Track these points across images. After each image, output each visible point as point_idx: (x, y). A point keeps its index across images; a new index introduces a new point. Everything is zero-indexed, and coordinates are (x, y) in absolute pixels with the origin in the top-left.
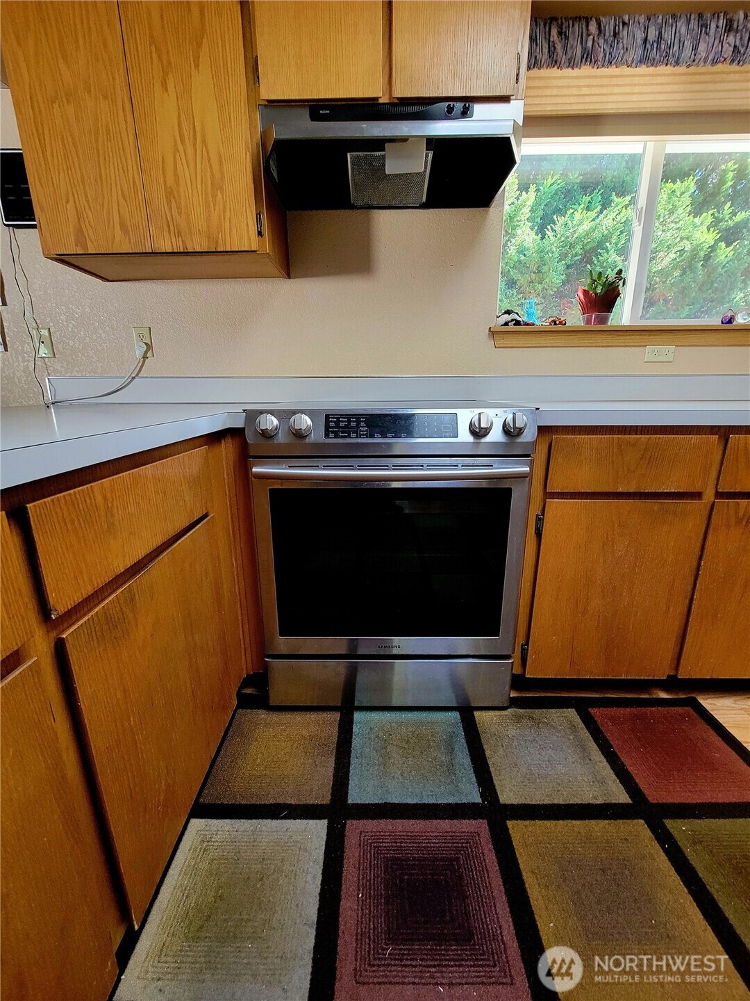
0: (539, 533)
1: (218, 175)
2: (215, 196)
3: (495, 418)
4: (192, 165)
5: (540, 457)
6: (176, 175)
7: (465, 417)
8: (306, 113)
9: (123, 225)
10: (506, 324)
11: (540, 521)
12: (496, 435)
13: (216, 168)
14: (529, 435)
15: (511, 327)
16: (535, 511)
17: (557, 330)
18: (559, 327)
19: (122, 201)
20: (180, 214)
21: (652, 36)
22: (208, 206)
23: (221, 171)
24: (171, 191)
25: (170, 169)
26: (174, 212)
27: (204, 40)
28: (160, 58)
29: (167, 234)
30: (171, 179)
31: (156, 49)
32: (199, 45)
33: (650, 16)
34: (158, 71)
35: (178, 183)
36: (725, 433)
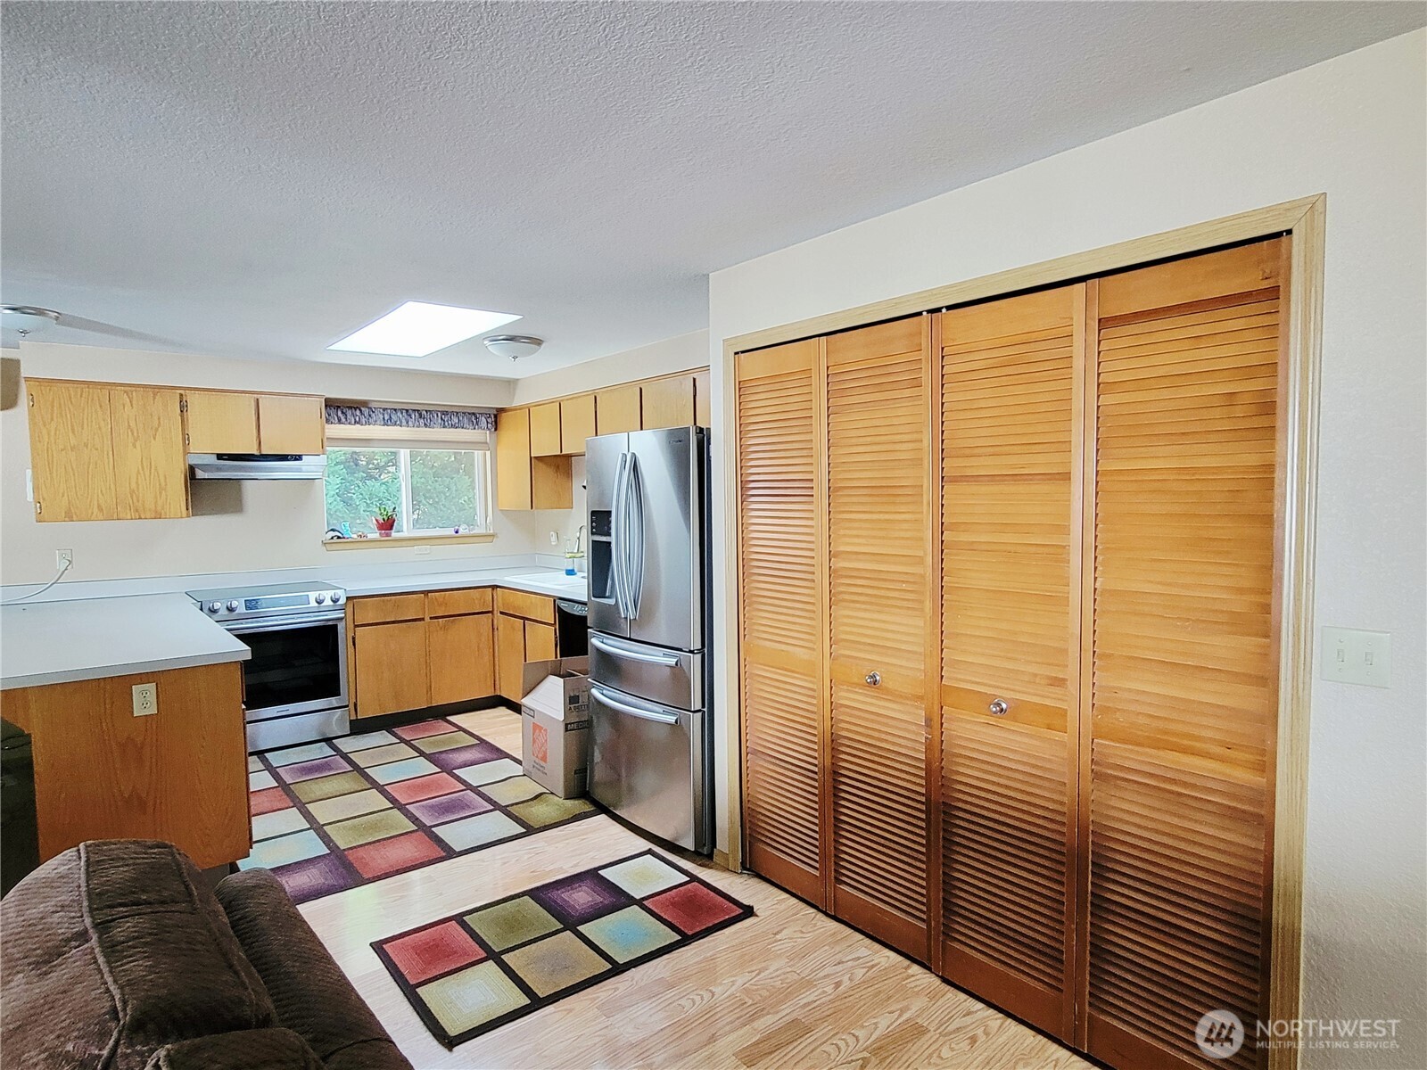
0: (354, 644)
1: (163, 484)
2: (160, 493)
3: (327, 595)
4: (148, 479)
5: (349, 609)
6: (137, 483)
7: (313, 596)
8: (215, 456)
9: (99, 506)
10: (332, 538)
11: (354, 638)
12: (328, 602)
13: (162, 481)
14: (342, 601)
15: (335, 540)
16: (350, 635)
17: (363, 541)
18: (362, 539)
19: (100, 496)
20: (138, 501)
21: (387, 417)
22: (156, 498)
23: (165, 482)
24: (134, 491)
25: (133, 481)
26: (135, 501)
27: (160, 429)
28: (133, 434)
29: (128, 511)
30: (134, 486)
31: (132, 431)
32: (157, 430)
33: (384, 410)
34: (131, 439)
35: (138, 488)
36: (426, 593)
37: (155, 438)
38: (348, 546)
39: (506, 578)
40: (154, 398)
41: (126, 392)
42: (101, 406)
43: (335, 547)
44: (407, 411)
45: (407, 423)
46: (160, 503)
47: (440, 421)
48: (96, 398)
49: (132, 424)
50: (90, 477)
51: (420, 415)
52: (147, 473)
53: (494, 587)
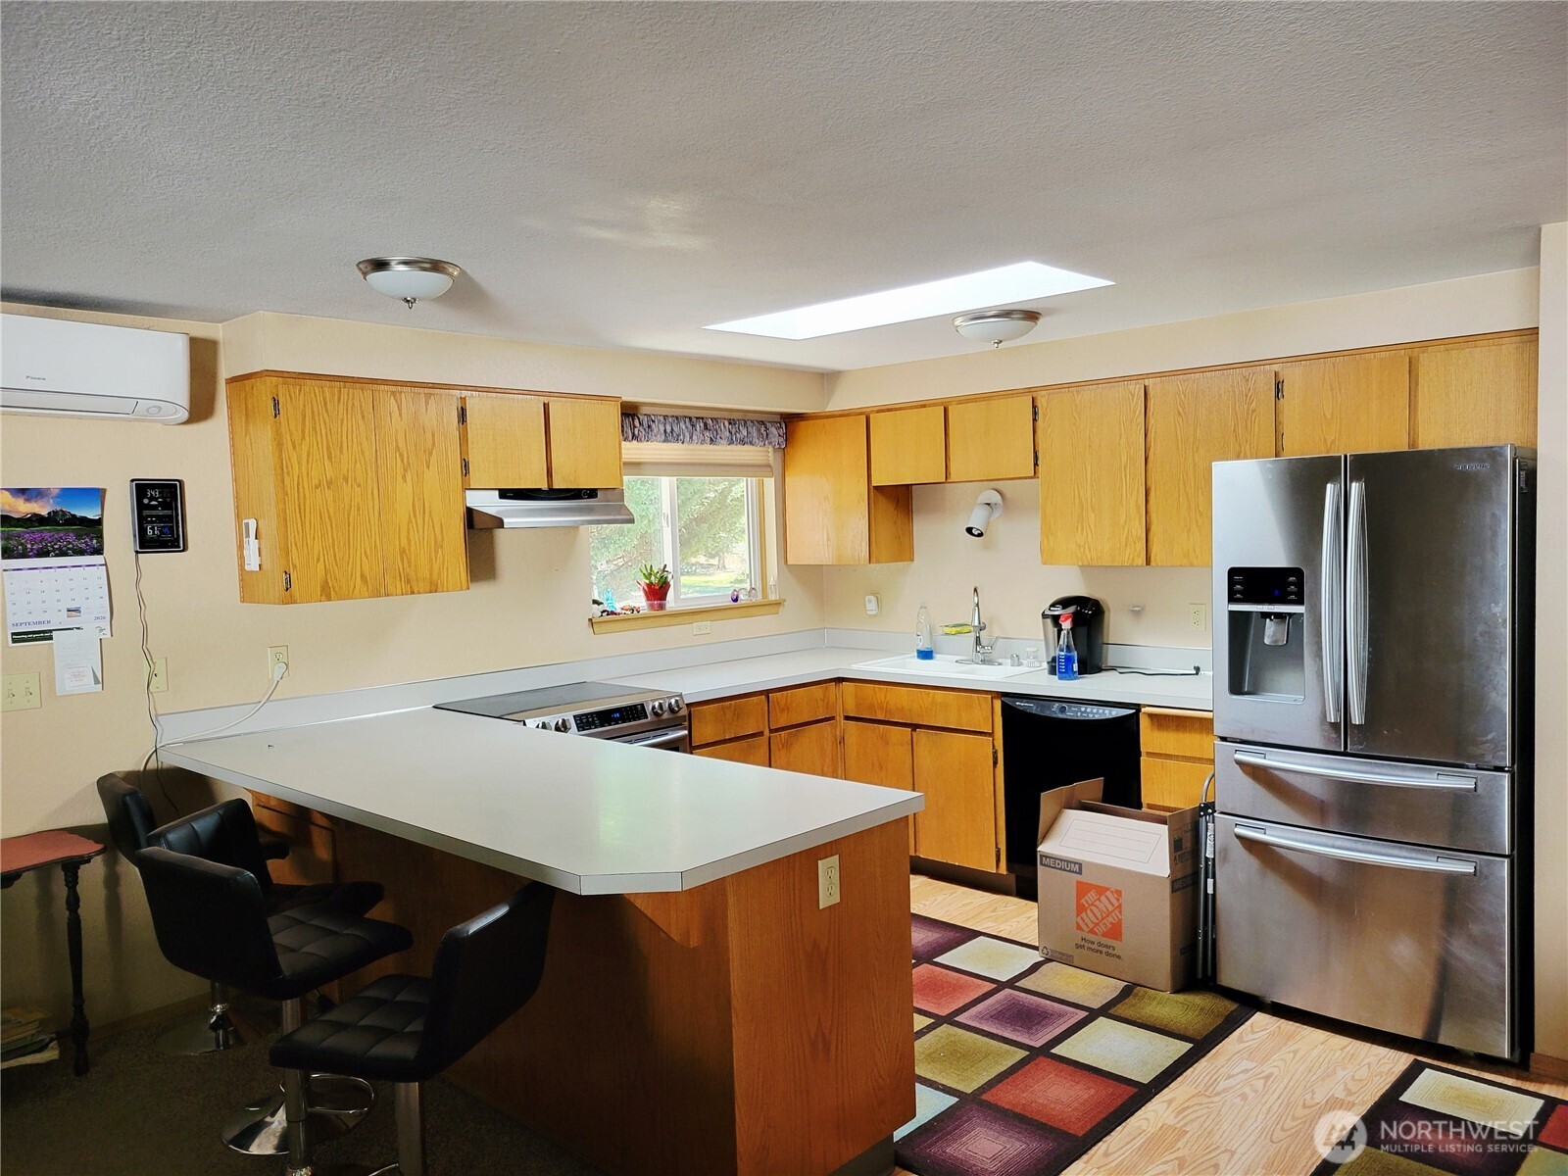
1: (439, 538)
2: (436, 552)
3: (665, 704)
4: (421, 531)
6: (408, 537)
7: (650, 705)
8: (497, 492)
9: (362, 576)
10: (601, 615)
12: (668, 713)
13: (438, 533)
15: (605, 617)
17: (636, 617)
18: (635, 615)
19: (364, 558)
20: (410, 567)
21: (669, 429)
22: (431, 560)
23: (442, 535)
24: (404, 551)
25: (404, 535)
26: (406, 565)
27: (434, 451)
28: (402, 461)
29: (398, 582)
30: (404, 542)
31: (401, 455)
32: (430, 454)
33: (665, 417)
34: (400, 470)
35: (409, 545)
36: (767, 693)
37: (428, 467)
38: (618, 625)
39: (855, 667)
40: (427, 404)
41: (393, 393)
42: (363, 417)
43: (604, 627)
44: (690, 418)
45: (691, 437)
46: (436, 568)
47: (728, 434)
48: (357, 403)
49: (401, 444)
50: (351, 528)
51: (706, 425)
52: (420, 521)
53: (839, 680)
